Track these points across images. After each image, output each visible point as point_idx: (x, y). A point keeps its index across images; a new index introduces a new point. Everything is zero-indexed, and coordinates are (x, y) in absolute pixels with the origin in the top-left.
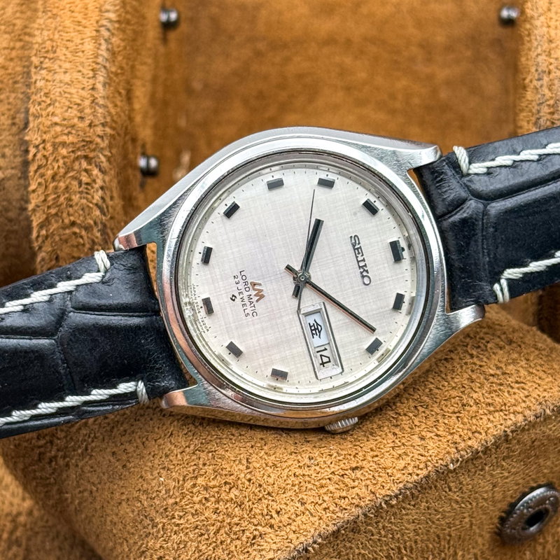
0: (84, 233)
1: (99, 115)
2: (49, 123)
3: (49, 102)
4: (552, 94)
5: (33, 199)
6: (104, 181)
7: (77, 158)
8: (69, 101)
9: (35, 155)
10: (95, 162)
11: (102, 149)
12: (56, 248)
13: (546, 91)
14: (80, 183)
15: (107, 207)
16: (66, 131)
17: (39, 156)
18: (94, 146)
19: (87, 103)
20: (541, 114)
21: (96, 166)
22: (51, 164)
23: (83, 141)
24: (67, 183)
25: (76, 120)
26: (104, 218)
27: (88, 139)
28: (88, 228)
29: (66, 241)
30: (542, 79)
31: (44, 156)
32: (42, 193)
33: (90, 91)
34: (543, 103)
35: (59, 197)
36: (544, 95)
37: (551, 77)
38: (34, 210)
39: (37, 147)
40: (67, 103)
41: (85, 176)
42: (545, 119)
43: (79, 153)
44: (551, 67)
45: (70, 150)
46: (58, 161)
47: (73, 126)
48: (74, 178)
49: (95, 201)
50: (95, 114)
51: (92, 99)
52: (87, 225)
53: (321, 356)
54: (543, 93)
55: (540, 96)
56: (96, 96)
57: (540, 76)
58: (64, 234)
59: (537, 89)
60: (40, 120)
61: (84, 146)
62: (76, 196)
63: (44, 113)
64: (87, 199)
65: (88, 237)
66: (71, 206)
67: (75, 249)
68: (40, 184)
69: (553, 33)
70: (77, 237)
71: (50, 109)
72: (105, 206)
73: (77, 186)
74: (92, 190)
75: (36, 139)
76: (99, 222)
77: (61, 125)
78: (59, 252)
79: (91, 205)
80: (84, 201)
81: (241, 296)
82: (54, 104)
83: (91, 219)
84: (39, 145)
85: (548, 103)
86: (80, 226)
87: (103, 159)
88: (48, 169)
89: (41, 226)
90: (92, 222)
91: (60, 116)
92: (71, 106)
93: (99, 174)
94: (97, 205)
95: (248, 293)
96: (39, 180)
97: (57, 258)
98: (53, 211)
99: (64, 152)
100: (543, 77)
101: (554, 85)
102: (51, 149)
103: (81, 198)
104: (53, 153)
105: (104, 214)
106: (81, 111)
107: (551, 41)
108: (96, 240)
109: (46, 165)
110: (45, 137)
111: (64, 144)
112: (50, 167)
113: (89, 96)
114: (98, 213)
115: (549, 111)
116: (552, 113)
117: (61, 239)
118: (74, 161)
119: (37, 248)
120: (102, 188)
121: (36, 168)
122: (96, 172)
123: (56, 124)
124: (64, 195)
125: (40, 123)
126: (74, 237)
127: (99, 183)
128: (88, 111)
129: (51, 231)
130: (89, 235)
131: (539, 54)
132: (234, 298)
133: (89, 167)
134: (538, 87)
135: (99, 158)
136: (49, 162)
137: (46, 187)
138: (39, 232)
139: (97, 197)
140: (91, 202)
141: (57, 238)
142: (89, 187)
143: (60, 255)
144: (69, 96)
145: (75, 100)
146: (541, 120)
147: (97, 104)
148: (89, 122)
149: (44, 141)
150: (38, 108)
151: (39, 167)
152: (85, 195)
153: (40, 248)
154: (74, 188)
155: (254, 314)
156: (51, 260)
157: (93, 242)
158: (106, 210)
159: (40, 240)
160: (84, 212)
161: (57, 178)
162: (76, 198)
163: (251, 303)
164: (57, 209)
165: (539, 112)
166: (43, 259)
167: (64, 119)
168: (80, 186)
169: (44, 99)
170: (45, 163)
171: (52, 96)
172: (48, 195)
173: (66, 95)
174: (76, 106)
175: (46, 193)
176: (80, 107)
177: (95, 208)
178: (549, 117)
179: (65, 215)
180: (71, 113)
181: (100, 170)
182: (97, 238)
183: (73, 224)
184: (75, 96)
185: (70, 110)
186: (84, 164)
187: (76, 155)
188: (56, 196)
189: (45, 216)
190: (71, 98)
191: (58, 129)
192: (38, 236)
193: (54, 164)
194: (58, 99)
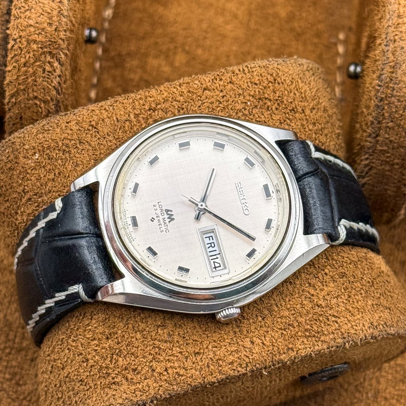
0: (42, 105)
1: (63, 23)
2: (26, 23)
3: (27, 8)
4: (394, 58)
5: (8, 76)
6: (62, 72)
7: (44, 53)
8: (42, 9)
9: (13, 46)
10: (57, 57)
11: (62, 48)
12: (21, 111)
13: (391, 55)
14: (44, 70)
15: (61, 89)
16: (37, 32)
17: (16, 47)
18: (57, 46)
19: (55, 13)
20: (384, 72)
21: (57, 60)
22: (24, 54)
23: (50, 41)
24: (34, 69)
25: (45, 25)
26: (58, 96)
27: (53, 40)
28: (45, 102)
29: (29, 108)
30: (389, 46)
31: (20, 48)
32: (15, 74)
33: (58, 4)
34: (387, 63)
35: (27, 78)
36: (388, 58)
37: (395, 45)
38: (8, 84)
39: (15, 40)
40: (41, 11)
41: (48, 66)
42: (386, 75)
43: (46, 50)
44: (396, 37)
45: (39, 46)
46: (29, 52)
47: (43, 29)
48: (40, 66)
49: (53, 85)
50: (60, 21)
51: (59, 9)
52: (45, 100)
53: (214, 262)
54: (388, 56)
55: (385, 58)
56: (62, 8)
57: (388, 44)
58: (28, 104)
59: (384, 52)
60: (19, 21)
61: (50, 45)
62: (40, 79)
63: (23, 16)
64: (48, 82)
65: (45, 108)
66: (36, 85)
67: (35, 114)
68: (14, 67)
69: (401, 10)
70: (37, 107)
71: (28, 13)
72: (60, 89)
73: (41, 72)
74: (52, 76)
75: (15, 34)
76: (54, 99)
77: (34, 27)
78: (22, 114)
79: (50, 87)
80: (46, 83)
81: (158, 219)
82: (30, 10)
83: (49, 96)
84: (16, 39)
85: (390, 64)
86: (40, 100)
87: (63, 56)
88: (21, 57)
89: (12, 96)
90: (49, 98)
91: (34, 19)
92: (43, 13)
93: (59, 66)
94: (54, 87)
95: (163, 217)
96: (14, 64)
97: (21, 118)
98: (22, 87)
99: (35, 46)
100: (390, 43)
101: (397, 52)
102: (25, 43)
103: (43, 81)
104: (26, 47)
105: (59, 94)
106: (50, 18)
107: (399, 16)
108: (51, 111)
109: (21, 54)
110: (21, 33)
111: (35, 41)
112: (23, 56)
113: (57, 7)
114: (54, 92)
115: (390, 71)
116: (392, 72)
117: (25, 106)
118: (41, 55)
119: (7, 109)
120: (59, 76)
121: (13, 55)
122: (56, 64)
123: (31, 25)
124: (31, 77)
125: (19, 23)
126: (35, 106)
127: (58, 72)
128: (55, 19)
129: (19, 100)
130: (46, 107)
131: (390, 26)
132: (153, 220)
133: (52, 60)
134: (385, 51)
135: (60, 55)
136: (23, 52)
137: (19, 69)
138: (10, 99)
139: (55, 82)
140: (50, 85)
141: (23, 106)
142: (50, 74)
143: (23, 116)
144: (42, 5)
145: (46, 9)
146: (384, 76)
147: (62, 14)
148: (56, 27)
149: (20, 37)
150: (19, 12)
151: (15, 55)
152: (47, 79)
153: (10, 110)
154: (39, 73)
155: (167, 231)
156: (16, 119)
157: (49, 111)
158: (60, 91)
159: (10, 104)
160: (44, 91)
161: (28, 64)
162: (40, 80)
163: (165, 223)
164: (25, 86)
165: (383, 69)
166: (11, 117)
167: (37, 23)
168: (44, 73)
169: (23, 4)
170: (20, 53)
171: (30, 4)
172: (19, 76)
173: (40, 4)
174: (47, 14)
175: (18, 74)
176: (50, 15)
177: (53, 89)
178: (389, 74)
179: (30, 90)
180: (42, 18)
181: (59, 63)
182: (52, 109)
183: (36, 98)
184: (46, 6)
185: (42, 16)
186: (49, 58)
187: (43, 51)
188: (25, 77)
189: (15, 89)
190: (43, 7)
191: (32, 29)
192: (9, 102)
193: (26, 54)
194: (34, 6)
